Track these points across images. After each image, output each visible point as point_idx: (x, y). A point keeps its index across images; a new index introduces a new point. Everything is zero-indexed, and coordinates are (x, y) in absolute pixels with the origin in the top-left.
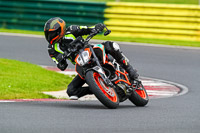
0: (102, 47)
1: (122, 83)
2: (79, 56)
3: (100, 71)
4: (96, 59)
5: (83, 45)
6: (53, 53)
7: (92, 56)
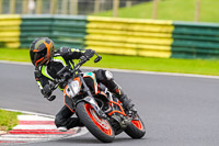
0: (93, 76)
1: (117, 114)
2: (68, 87)
5: (72, 74)
6: (39, 77)
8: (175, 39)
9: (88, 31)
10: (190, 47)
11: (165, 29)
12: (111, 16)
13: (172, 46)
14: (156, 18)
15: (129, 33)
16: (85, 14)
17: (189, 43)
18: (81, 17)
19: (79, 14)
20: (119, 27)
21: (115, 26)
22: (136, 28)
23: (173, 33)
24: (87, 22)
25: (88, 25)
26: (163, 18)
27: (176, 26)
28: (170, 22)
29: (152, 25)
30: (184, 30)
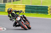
0: (22, 16)
2: (17, 18)
3: (23, 21)
4: (21, 19)
6: (9, 16)
7: (20, 18)
8: (26, 9)
9: (6, 7)
10: (29, 11)
11: (23, 7)
12: (11, 4)
13: (25, 10)
14: (21, 4)
15: (15, 7)
16: (5, 3)
17: (29, 10)
18: (4, 4)
19: (3, 3)
20: (13, 6)
21: (12, 6)
22: (17, 6)
23: (25, 7)
24: (5, 5)
25: (6, 6)
26: (23, 4)
27: (26, 6)
28: (25, 5)
29: (21, 5)
30: (28, 7)
